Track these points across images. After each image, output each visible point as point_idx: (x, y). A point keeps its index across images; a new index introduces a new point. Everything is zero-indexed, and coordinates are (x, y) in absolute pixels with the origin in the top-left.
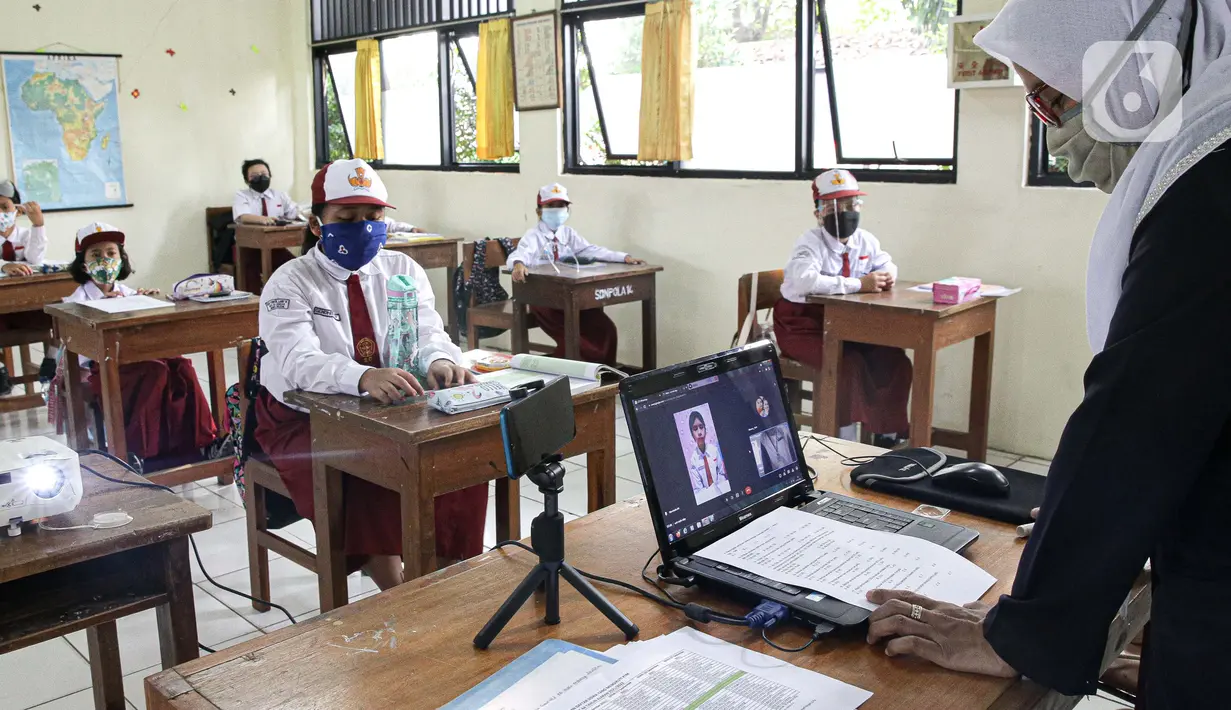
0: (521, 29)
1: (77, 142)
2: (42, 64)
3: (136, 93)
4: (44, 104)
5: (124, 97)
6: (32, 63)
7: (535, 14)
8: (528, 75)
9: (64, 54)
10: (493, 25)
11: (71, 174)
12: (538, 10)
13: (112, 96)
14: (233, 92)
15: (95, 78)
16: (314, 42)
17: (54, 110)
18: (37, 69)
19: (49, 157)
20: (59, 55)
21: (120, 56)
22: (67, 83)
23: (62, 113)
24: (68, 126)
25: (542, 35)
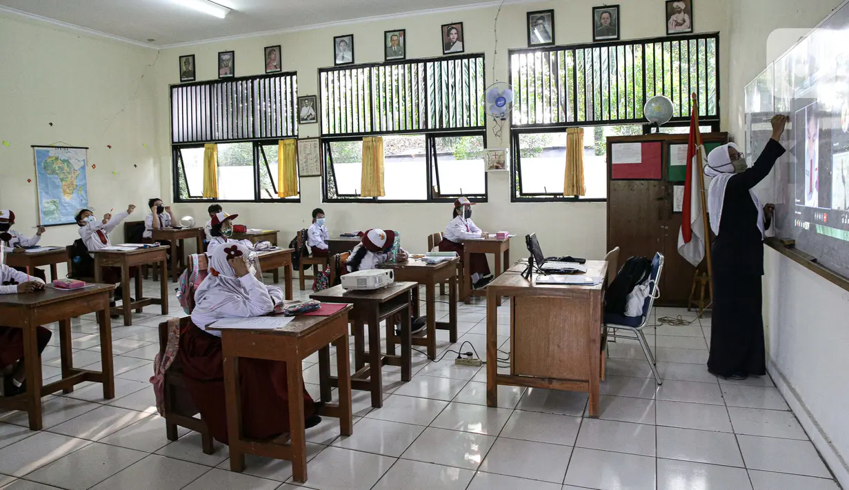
0: (302, 144)
1: (68, 191)
2: (52, 152)
3: (94, 166)
4: (54, 172)
5: (89, 168)
6: (48, 151)
7: (308, 138)
8: (305, 162)
9: (63, 147)
10: (287, 142)
11: (65, 206)
12: (310, 137)
13: (83, 168)
14: (135, 166)
15: (76, 158)
16: (173, 142)
17: (57, 174)
18: (50, 154)
19: (54, 198)
20: (61, 147)
21: (88, 148)
22: (64, 161)
23: (62, 176)
24: (64, 183)
25: (313, 147)
